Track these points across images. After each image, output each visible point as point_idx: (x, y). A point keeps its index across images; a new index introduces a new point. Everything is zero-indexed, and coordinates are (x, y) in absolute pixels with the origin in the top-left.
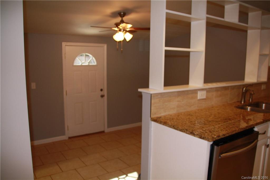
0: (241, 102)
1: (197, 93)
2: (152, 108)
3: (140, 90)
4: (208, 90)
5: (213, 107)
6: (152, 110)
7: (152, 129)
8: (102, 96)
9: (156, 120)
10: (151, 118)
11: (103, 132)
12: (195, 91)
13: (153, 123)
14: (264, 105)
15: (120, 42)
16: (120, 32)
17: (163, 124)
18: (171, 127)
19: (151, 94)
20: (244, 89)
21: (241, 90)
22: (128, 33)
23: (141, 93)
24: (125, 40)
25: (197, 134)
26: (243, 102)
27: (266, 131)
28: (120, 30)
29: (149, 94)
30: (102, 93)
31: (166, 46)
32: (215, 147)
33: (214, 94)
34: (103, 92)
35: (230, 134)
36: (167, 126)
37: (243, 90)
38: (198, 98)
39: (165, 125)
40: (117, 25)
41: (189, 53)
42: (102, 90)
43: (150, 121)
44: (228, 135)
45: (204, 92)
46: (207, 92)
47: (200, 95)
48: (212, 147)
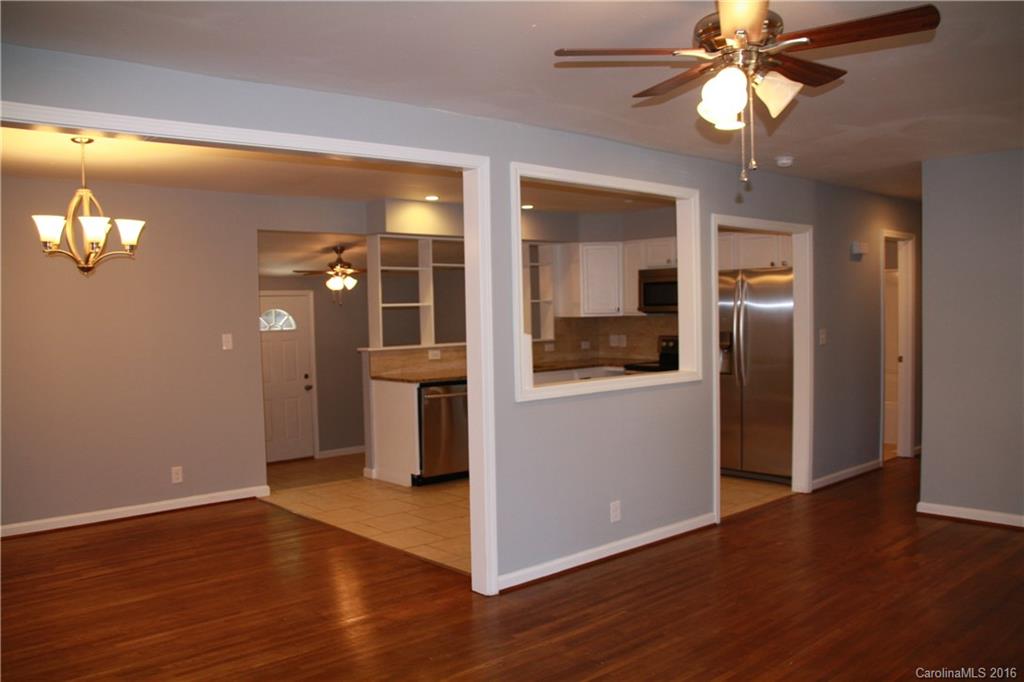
1: (427, 353)
2: (371, 366)
3: (359, 349)
4: (444, 350)
6: (371, 369)
7: (372, 389)
8: (309, 388)
10: (373, 377)
11: (311, 458)
12: (426, 350)
13: (373, 381)
15: (337, 292)
16: (337, 278)
19: (370, 352)
22: (349, 278)
24: (345, 288)
28: (337, 274)
30: (307, 382)
31: (384, 302)
34: (308, 380)
38: (430, 358)
40: (332, 266)
41: (418, 308)
42: (306, 376)
43: (370, 380)
45: (438, 353)
46: (441, 351)
47: (432, 355)
48: (419, 390)
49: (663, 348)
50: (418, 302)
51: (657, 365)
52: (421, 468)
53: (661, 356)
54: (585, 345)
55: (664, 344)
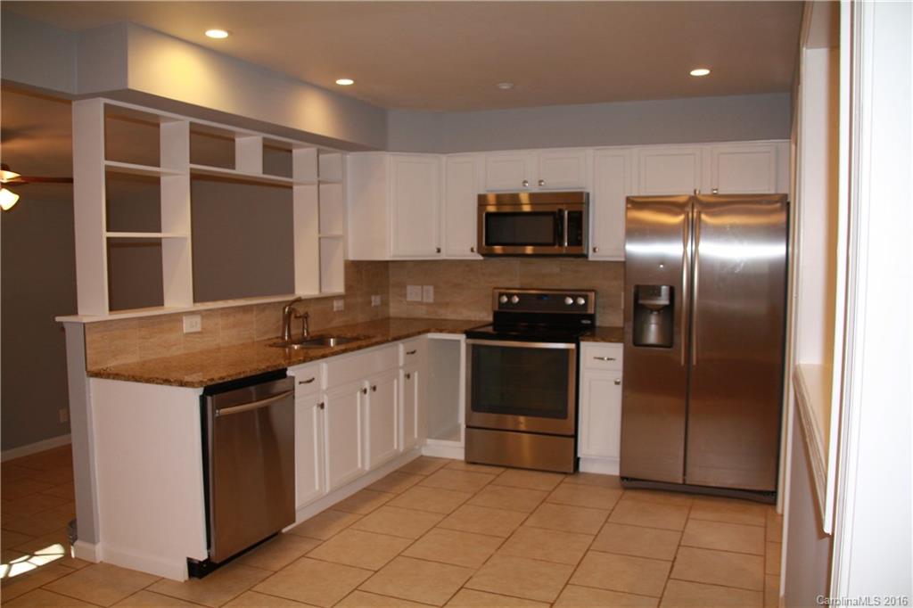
0: (283, 338)
1: (181, 321)
2: (88, 352)
3: (58, 319)
4: (206, 315)
5: (219, 349)
6: (88, 356)
7: (92, 395)
9: (97, 375)
10: (88, 372)
12: (177, 317)
13: (93, 380)
14: (332, 340)
17: (114, 379)
18: (129, 380)
19: (84, 324)
20: (287, 310)
21: (282, 312)
23: (61, 323)
25: (175, 381)
26: (286, 338)
27: (313, 379)
29: (80, 323)
31: (108, 230)
32: (209, 399)
33: (221, 321)
35: (234, 378)
36: (121, 380)
37: (284, 311)
38: (185, 331)
39: (118, 379)
41: (160, 239)
43: (86, 378)
44: (230, 379)
45: (198, 319)
46: (203, 317)
47: (191, 325)
48: (203, 400)
49: (501, 305)
50: (159, 230)
51: (490, 329)
52: (209, 546)
53: (496, 315)
54: (376, 300)
55: (505, 299)
